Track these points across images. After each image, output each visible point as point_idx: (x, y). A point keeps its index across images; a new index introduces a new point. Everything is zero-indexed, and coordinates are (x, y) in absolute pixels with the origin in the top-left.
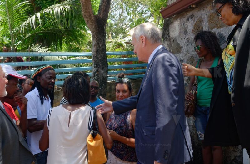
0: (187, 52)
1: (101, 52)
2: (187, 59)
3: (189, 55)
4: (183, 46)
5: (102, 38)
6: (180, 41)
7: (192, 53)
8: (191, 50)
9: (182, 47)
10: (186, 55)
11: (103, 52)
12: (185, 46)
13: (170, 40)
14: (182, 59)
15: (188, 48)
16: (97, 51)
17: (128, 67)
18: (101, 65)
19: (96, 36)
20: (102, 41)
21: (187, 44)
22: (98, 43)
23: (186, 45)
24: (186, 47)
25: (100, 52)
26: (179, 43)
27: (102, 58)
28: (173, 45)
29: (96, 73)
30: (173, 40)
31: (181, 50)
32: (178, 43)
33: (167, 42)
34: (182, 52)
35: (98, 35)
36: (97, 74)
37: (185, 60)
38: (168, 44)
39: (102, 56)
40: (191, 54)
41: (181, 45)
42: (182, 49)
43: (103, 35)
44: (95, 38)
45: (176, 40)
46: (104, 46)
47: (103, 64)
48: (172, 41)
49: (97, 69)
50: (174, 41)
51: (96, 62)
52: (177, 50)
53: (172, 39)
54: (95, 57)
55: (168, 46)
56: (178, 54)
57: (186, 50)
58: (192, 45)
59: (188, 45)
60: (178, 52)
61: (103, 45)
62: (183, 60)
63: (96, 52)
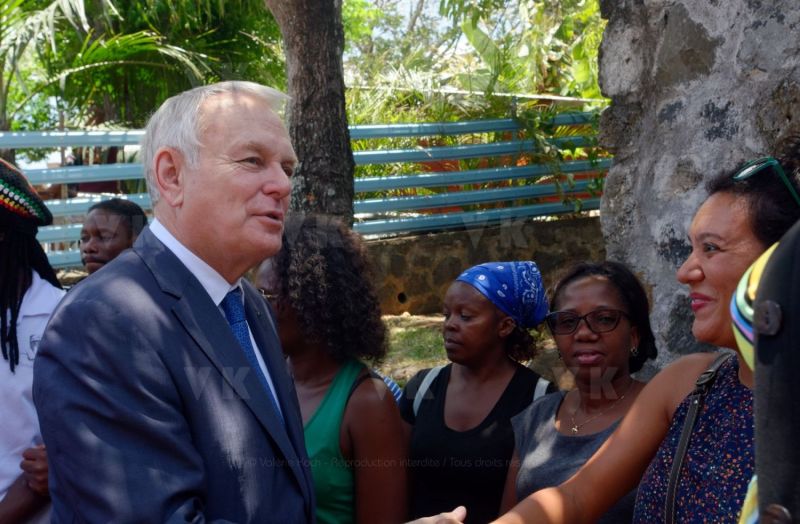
0: (754, 62)
1: (322, 109)
2: (752, 103)
3: (759, 77)
4: (727, 36)
5: (324, 48)
6: (707, 14)
7: (786, 66)
8: (779, 49)
9: (719, 41)
10: (741, 82)
11: (331, 107)
12: (734, 36)
13: (644, 18)
14: (721, 105)
15: (758, 41)
16: (306, 104)
17: (443, 181)
18: (321, 162)
19: (298, 39)
20: (324, 61)
21: (752, 19)
22: (309, 71)
23: (743, 25)
24: (741, 37)
25: (318, 109)
26: (700, 25)
27: (328, 133)
28: (662, 40)
29: (304, 200)
30: (666, 17)
31: (714, 56)
32: (691, 24)
33: (629, 32)
34: (715, 66)
35: (308, 35)
36: (307, 203)
37: (736, 109)
38: (634, 41)
39: (326, 123)
40: (777, 71)
41: (712, 34)
42: (718, 52)
43: (331, 35)
44: (296, 49)
45: (683, 13)
46: (334, 82)
47: (334, 161)
48: (655, 21)
49: (306, 182)
50: (672, 19)
51: (302, 150)
52: (687, 63)
53: (658, 10)
54: (298, 128)
55: (636, 52)
56: (694, 83)
57: (743, 55)
58: (781, 19)
59: (756, 25)
60: (692, 70)
61: (330, 79)
62: (726, 109)
63: (300, 108)
